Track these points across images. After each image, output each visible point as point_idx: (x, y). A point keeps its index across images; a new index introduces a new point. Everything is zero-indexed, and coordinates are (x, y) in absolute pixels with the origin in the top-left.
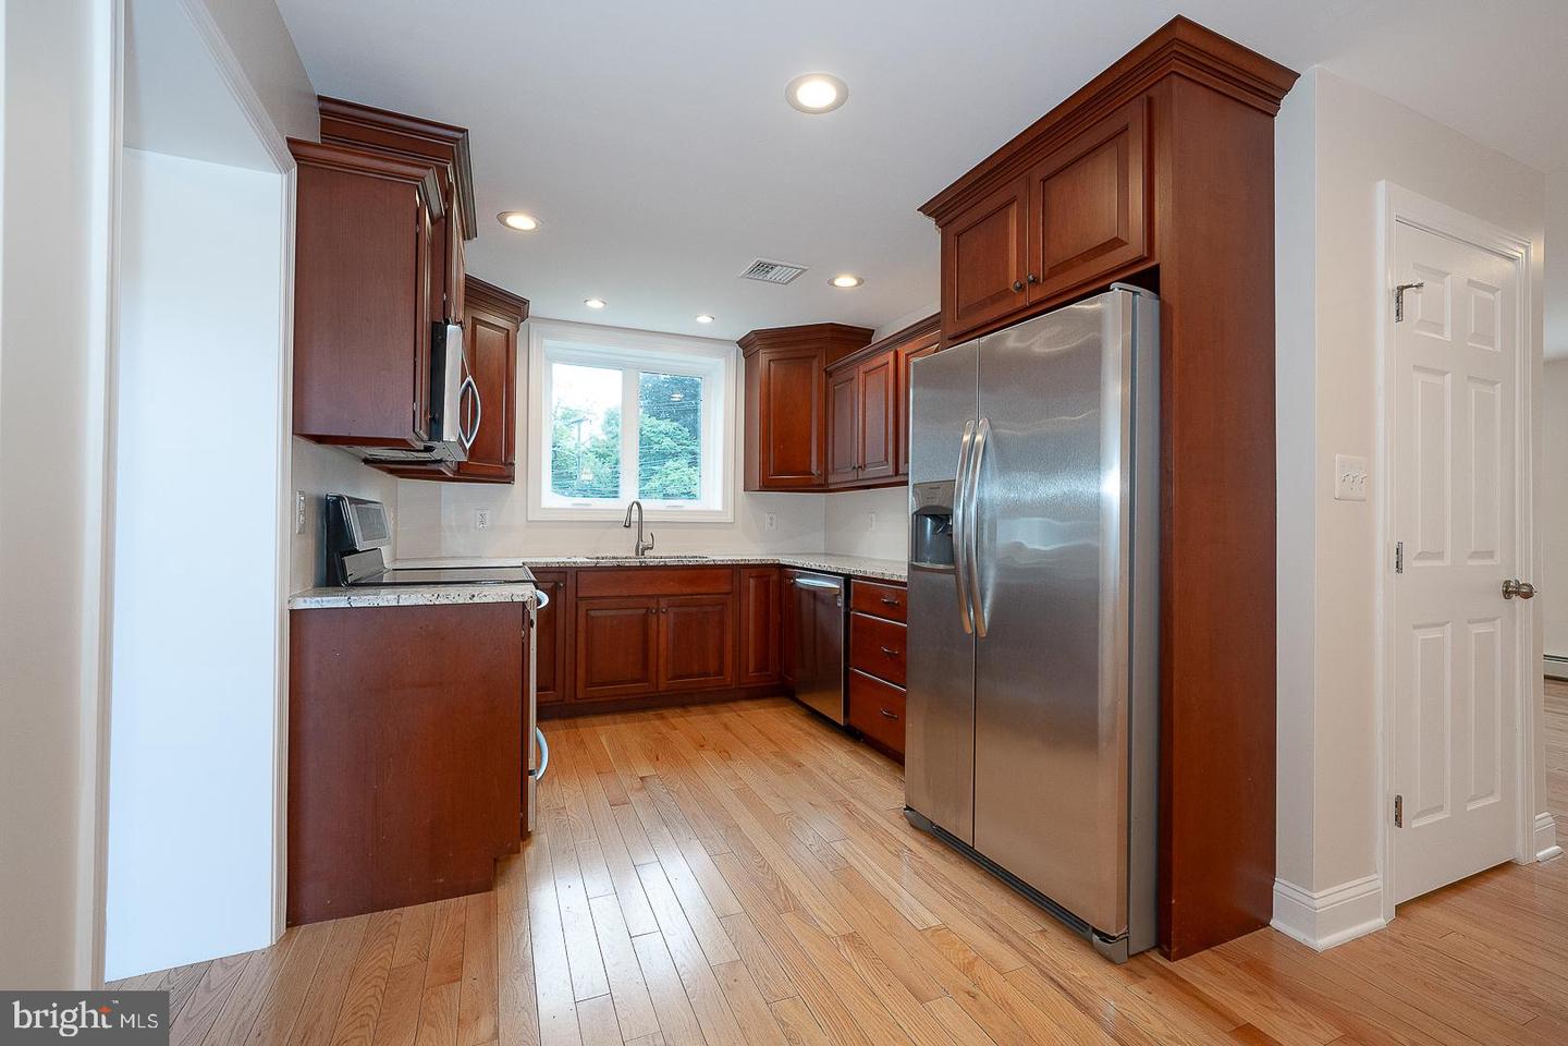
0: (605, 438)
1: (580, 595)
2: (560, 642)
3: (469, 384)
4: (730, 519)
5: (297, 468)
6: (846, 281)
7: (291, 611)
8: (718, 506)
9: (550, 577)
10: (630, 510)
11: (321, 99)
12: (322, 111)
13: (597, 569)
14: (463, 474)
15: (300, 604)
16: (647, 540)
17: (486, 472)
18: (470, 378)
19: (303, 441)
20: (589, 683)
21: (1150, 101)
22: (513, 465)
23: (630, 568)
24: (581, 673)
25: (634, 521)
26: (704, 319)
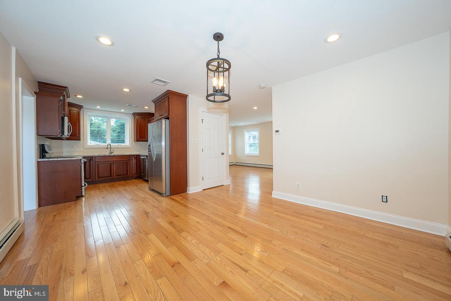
0: (115, 125)
1: (96, 161)
2: (92, 170)
3: (69, 124)
4: (131, 147)
5: (37, 140)
6: (146, 108)
7: (37, 161)
8: (128, 144)
9: (89, 158)
10: (108, 145)
11: (38, 81)
12: (38, 83)
13: (99, 156)
14: (67, 139)
15: (39, 160)
16: (112, 151)
17: (73, 139)
18: (69, 123)
19: (38, 136)
20: (99, 177)
21: (169, 97)
22: (80, 137)
23: (107, 156)
24: (97, 175)
25: (109, 148)
26: (123, 110)
